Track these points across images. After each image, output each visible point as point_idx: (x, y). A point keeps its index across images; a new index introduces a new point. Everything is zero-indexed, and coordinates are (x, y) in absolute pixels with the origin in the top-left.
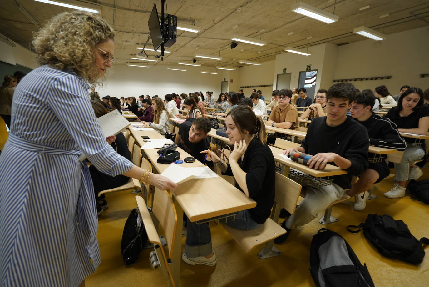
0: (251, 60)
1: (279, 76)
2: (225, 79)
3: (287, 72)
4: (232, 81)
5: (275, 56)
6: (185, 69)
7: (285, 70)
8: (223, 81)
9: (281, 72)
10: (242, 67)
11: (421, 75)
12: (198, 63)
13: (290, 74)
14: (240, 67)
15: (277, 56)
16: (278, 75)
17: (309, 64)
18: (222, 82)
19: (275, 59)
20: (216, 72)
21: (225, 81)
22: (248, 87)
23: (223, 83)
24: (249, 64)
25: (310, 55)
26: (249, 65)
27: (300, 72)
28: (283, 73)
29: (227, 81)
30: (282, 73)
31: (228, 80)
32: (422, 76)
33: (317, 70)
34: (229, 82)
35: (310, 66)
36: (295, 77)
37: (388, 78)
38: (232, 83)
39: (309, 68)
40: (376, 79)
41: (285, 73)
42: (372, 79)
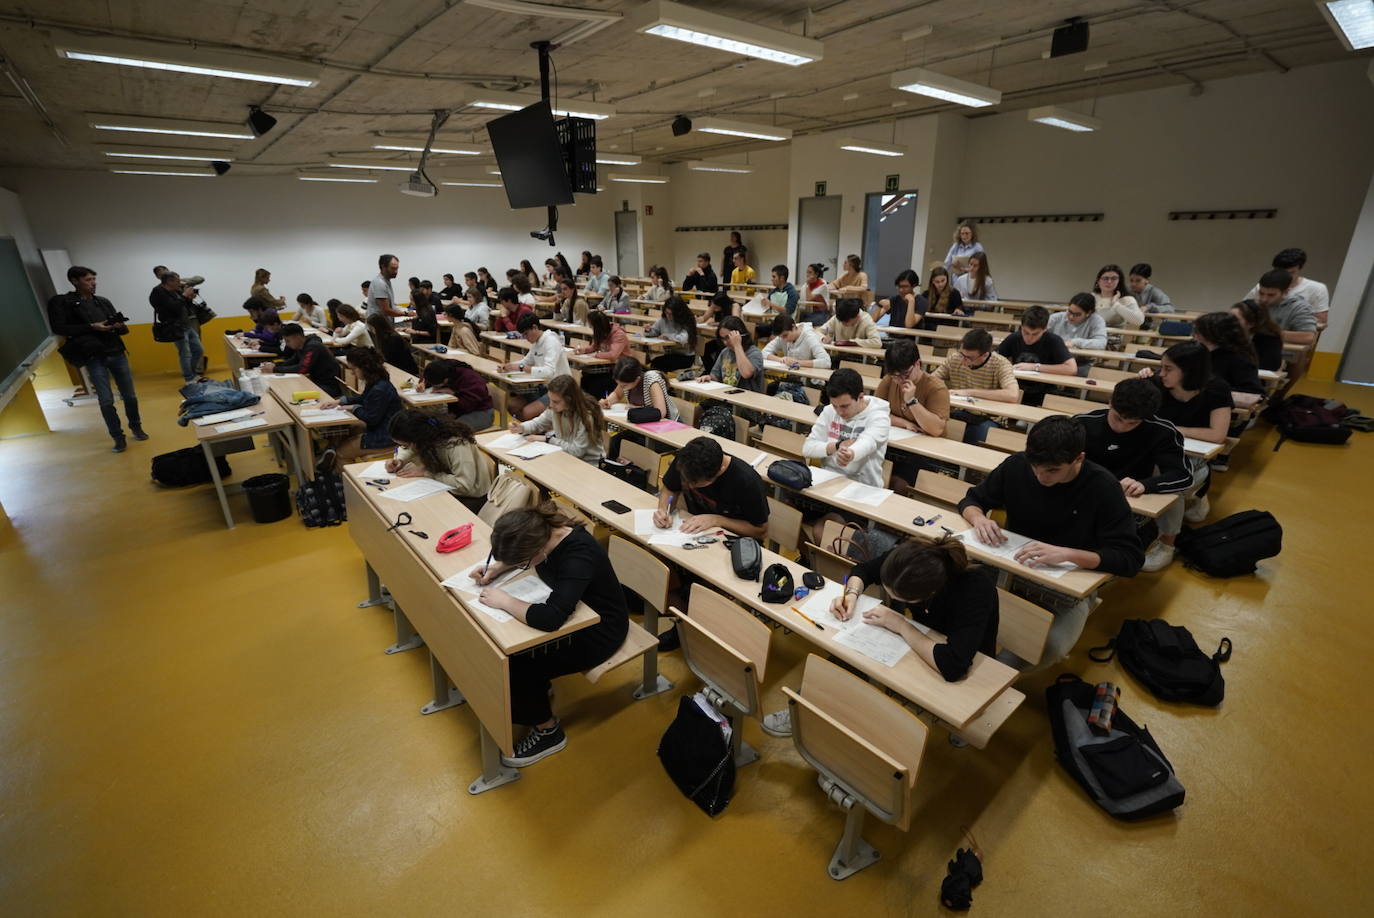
1: (805, 204)
2: (625, 204)
3: (829, 192)
4: (649, 210)
7: (821, 187)
8: (621, 208)
9: (811, 192)
11: (1171, 213)
13: (839, 198)
16: (801, 201)
17: (892, 172)
18: (616, 213)
21: (626, 210)
22: (704, 229)
23: (620, 216)
25: (901, 154)
27: (868, 196)
28: (817, 195)
29: (635, 211)
30: (813, 195)
31: (637, 205)
32: (1173, 216)
34: (640, 214)
35: (895, 180)
36: (853, 209)
37: (1097, 217)
38: (651, 216)
39: (892, 183)
40: (1067, 218)
41: (823, 195)
42: (1057, 219)
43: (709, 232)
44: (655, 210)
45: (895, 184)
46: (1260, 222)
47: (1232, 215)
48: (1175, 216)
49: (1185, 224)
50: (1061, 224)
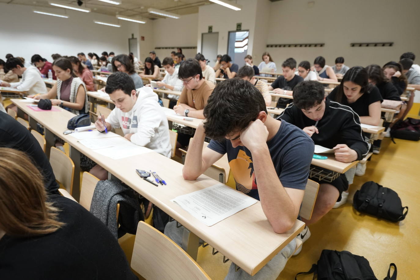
0: (167, 10)
1: (204, 36)
2: (133, 35)
3: (213, 31)
4: (143, 38)
5: (198, 8)
6: (65, 14)
7: (210, 28)
8: (131, 37)
9: (207, 31)
10: (155, 21)
12: (86, 8)
14: (153, 19)
15: (201, 8)
16: (203, 35)
17: (239, 22)
18: (129, 39)
19: (197, 12)
20: (118, 24)
21: (133, 38)
22: (166, 48)
23: (131, 40)
24: (165, 15)
25: (240, 9)
26: (165, 17)
27: (229, 32)
28: (209, 32)
29: (136, 39)
31: (137, 36)
32: (352, 45)
33: (247, 31)
34: (139, 39)
36: (223, 38)
37: (322, 45)
38: (143, 41)
39: (239, 26)
40: (310, 45)
41: (211, 32)
42: (306, 46)
44: (145, 39)
46: (386, 48)
47: (376, 45)
48: (353, 45)
49: (357, 48)
50: (308, 48)
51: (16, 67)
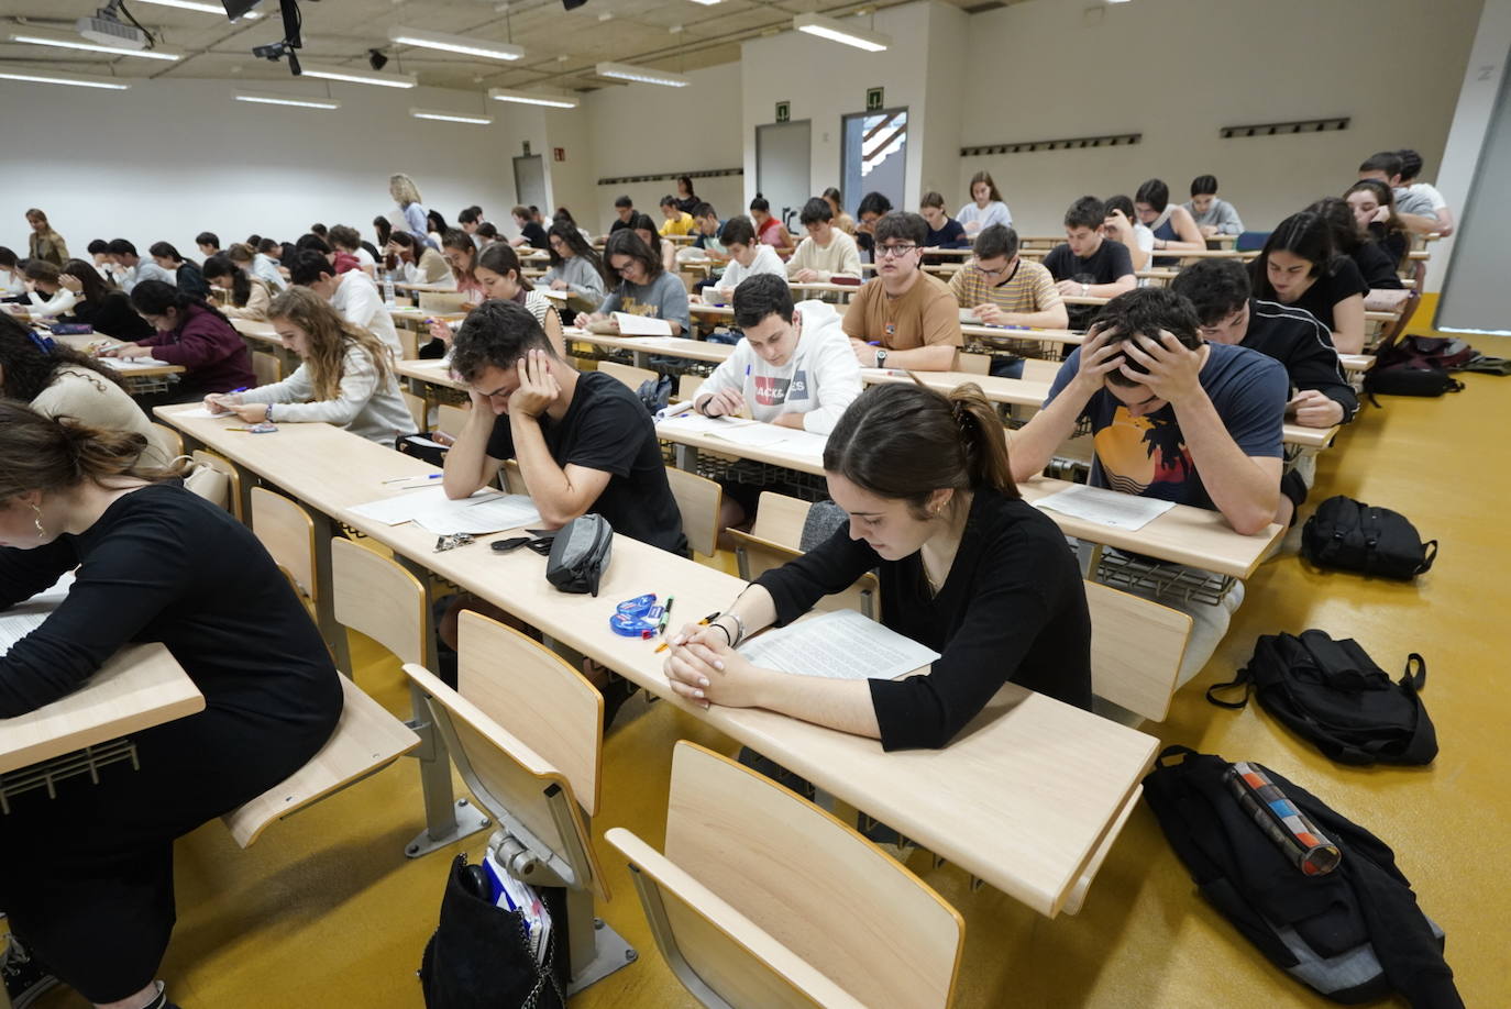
0: (637, 61)
1: (764, 134)
2: (526, 146)
3: (794, 116)
4: (560, 154)
5: (739, 48)
6: (328, 98)
7: (783, 109)
8: (521, 153)
9: (770, 117)
10: (593, 93)
11: (1223, 130)
12: (401, 73)
13: (807, 123)
14: (586, 90)
15: (746, 47)
16: (758, 130)
17: (874, 84)
18: (515, 160)
19: (737, 57)
20: (484, 114)
21: (528, 155)
23: (520, 163)
24: (624, 76)
25: (884, 48)
26: (625, 83)
27: (844, 119)
28: (778, 121)
29: (539, 156)
30: (774, 121)
31: (542, 147)
32: (1225, 133)
33: (905, 109)
34: (547, 157)
35: (878, 94)
36: (826, 138)
37: (1133, 139)
38: (560, 163)
39: (875, 98)
40: (1097, 142)
41: (787, 120)
42: (1084, 144)
43: (642, 184)
44: (567, 154)
45: (878, 101)
46: (1330, 135)
47: (1297, 128)
48: (1229, 133)
49: (1240, 142)
50: (1090, 151)
51: (319, 278)
